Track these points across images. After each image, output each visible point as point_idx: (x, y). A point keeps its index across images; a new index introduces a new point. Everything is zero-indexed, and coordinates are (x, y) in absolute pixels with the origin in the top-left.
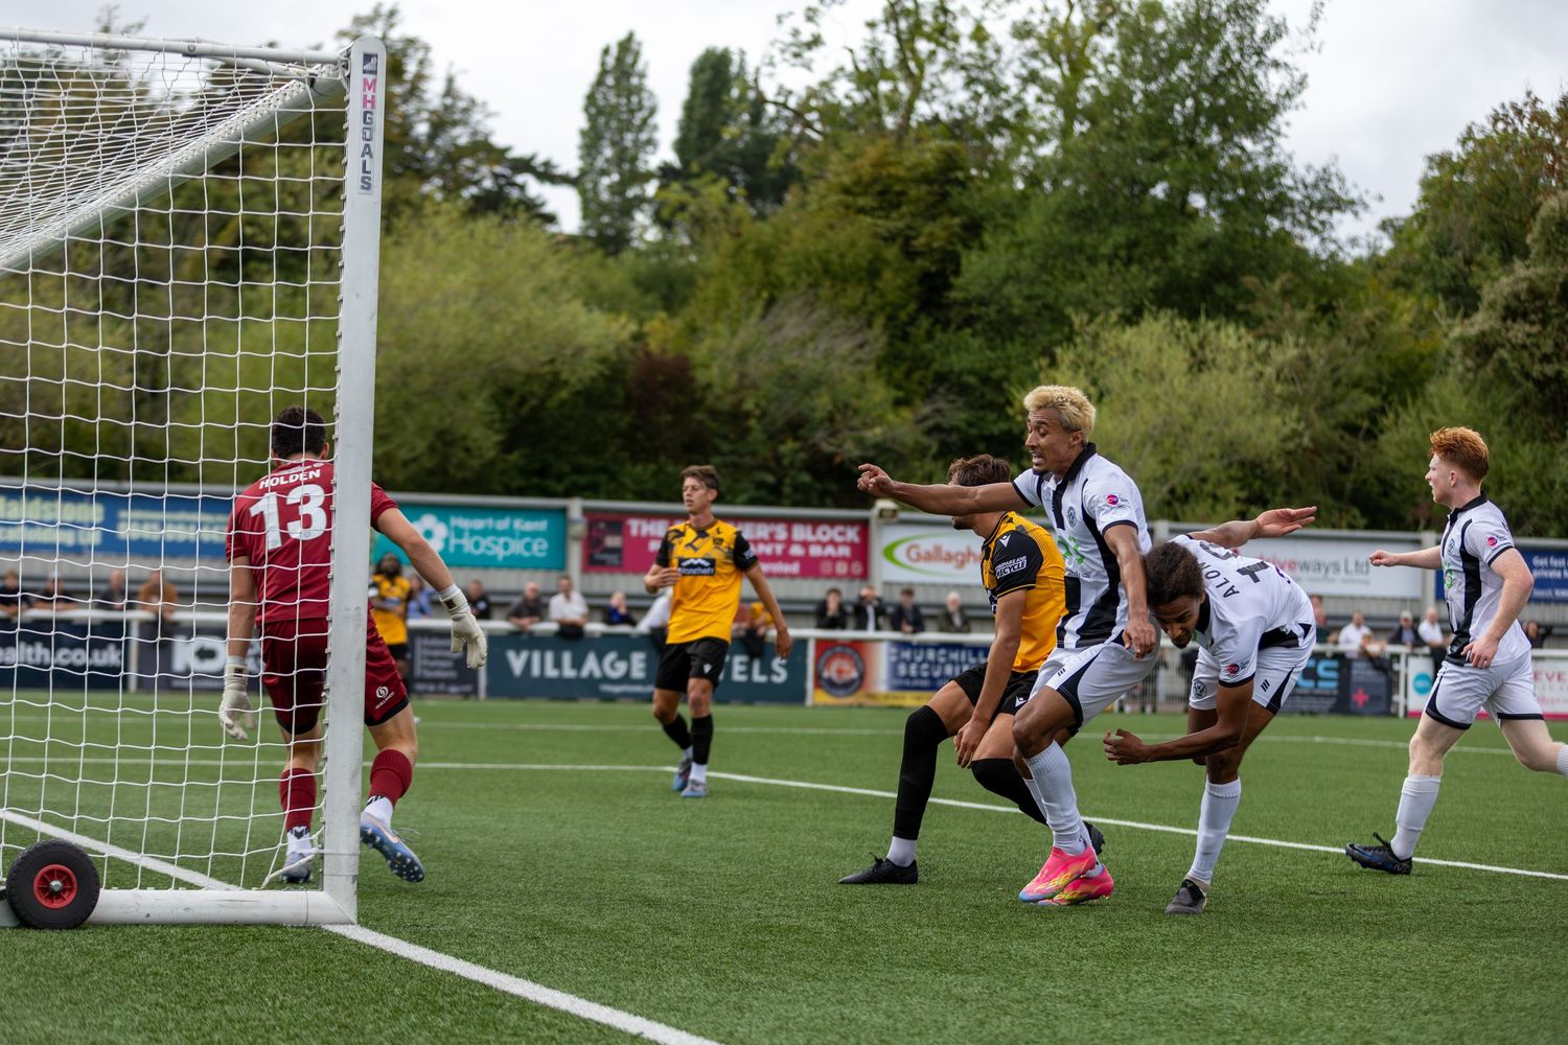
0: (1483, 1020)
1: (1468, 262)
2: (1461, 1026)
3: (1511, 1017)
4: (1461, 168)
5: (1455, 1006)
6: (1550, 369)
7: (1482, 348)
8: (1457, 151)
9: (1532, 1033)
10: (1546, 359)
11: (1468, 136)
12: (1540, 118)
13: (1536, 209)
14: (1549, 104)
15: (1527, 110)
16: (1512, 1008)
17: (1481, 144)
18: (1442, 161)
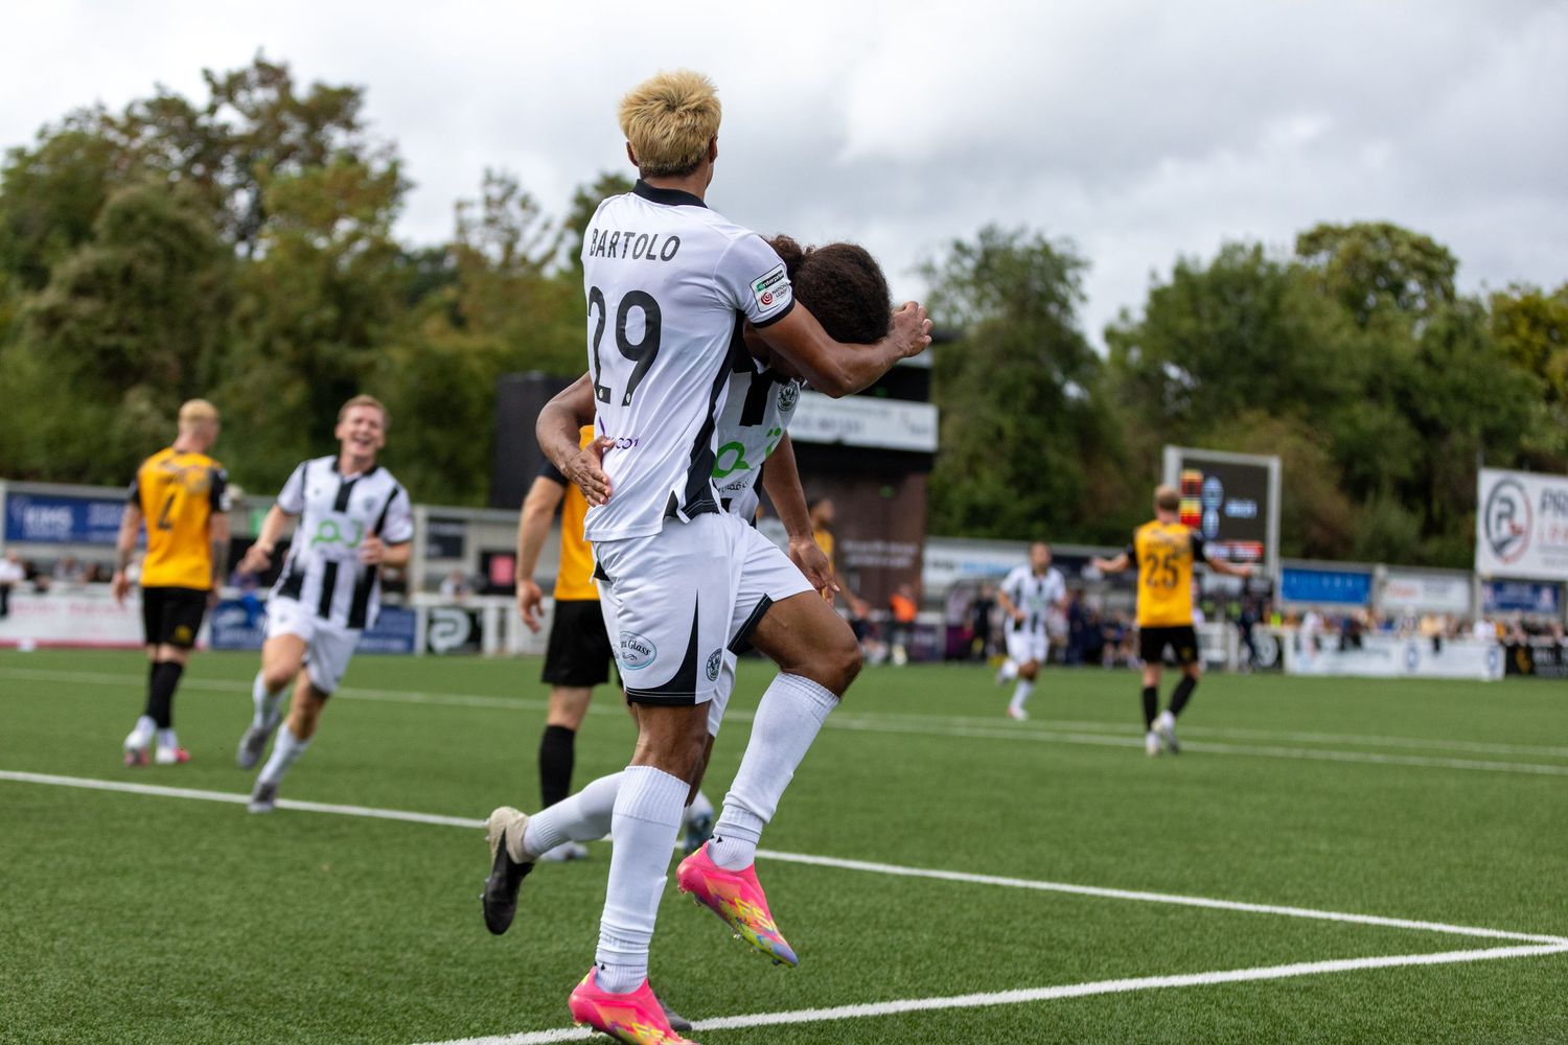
0: (38, 914)
1: (41, 242)
2: (17, 919)
3: (62, 910)
4: (36, 159)
5: (11, 903)
6: (111, 341)
7: (51, 320)
8: (32, 145)
9: (82, 924)
10: (108, 331)
11: (42, 134)
12: (108, 122)
13: (101, 202)
14: (116, 109)
15: (97, 115)
16: (63, 902)
17: (56, 140)
18: (19, 154)
